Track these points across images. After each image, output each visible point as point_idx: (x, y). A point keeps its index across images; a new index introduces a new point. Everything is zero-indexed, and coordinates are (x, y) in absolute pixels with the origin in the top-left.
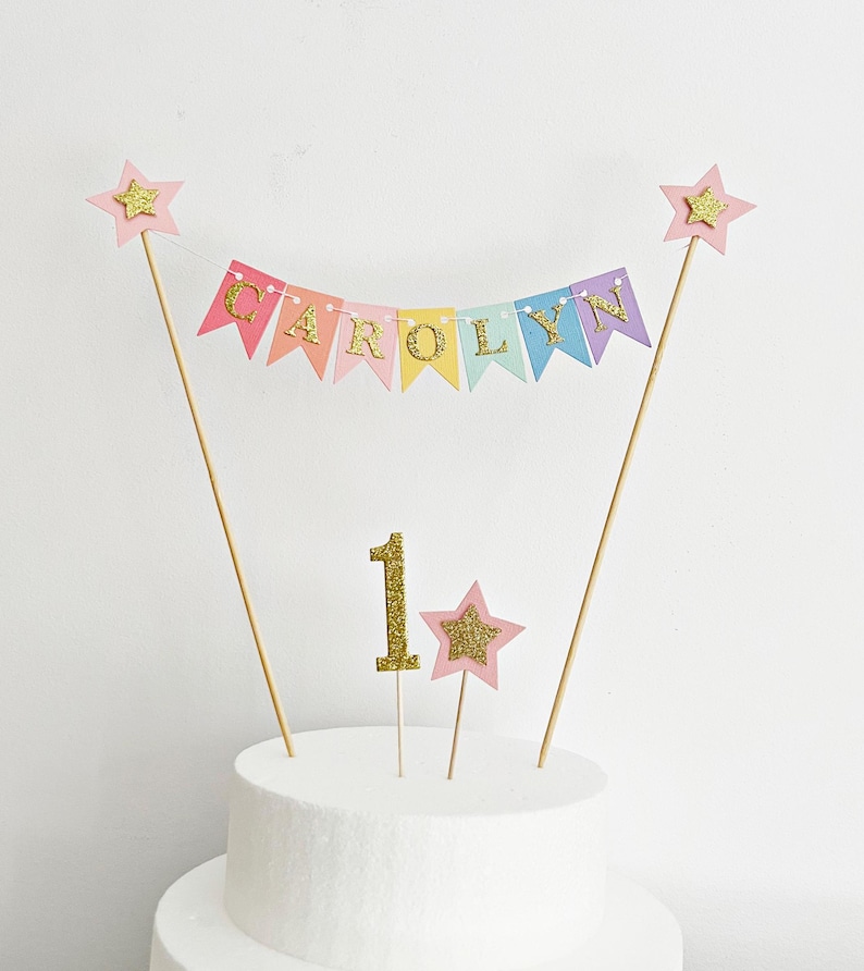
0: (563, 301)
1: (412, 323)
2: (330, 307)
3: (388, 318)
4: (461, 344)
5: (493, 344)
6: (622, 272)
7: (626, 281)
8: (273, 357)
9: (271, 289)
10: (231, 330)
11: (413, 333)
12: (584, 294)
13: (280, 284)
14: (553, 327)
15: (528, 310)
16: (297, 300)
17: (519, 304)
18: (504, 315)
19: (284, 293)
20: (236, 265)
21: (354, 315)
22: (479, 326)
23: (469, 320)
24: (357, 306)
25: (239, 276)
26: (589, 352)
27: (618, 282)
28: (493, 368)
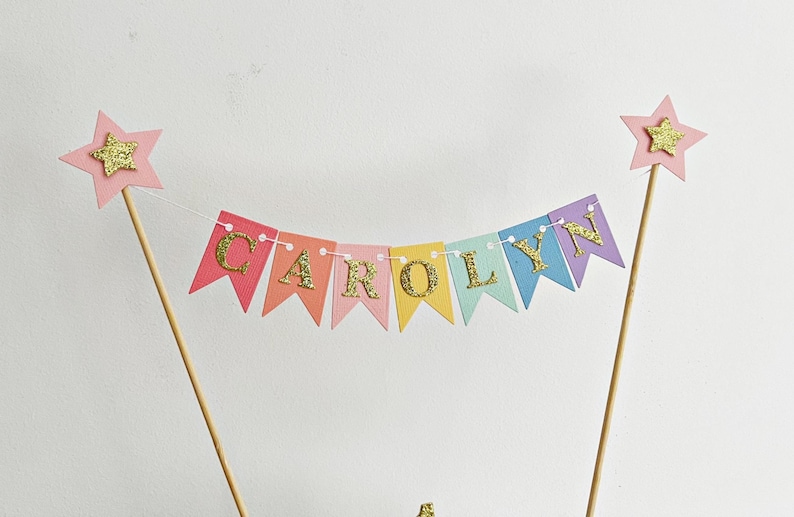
0: (543, 229)
1: (404, 261)
2: (323, 251)
3: (380, 257)
4: (452, 278)
5: (483, 276)
6: (593, 199)
7: (598, 208)
8: (268, 308)
9: (263, 237)
10: (225, 283)
11: (406, 271)
12: (562, 222)
13: (272, 232)
14: (537, 256)
15: (512, 239)
16: (290, 247)
17: (503, 235)
18: (490, 245)
19: (276, 241)
20: (225, 216)
21: (348, 257)
22: (468, 260)
23: (457, 253)
24: (348, 248)
25: (229, 227)
26: (570, 277)
27: (591, 208)
28: (485, 300)
